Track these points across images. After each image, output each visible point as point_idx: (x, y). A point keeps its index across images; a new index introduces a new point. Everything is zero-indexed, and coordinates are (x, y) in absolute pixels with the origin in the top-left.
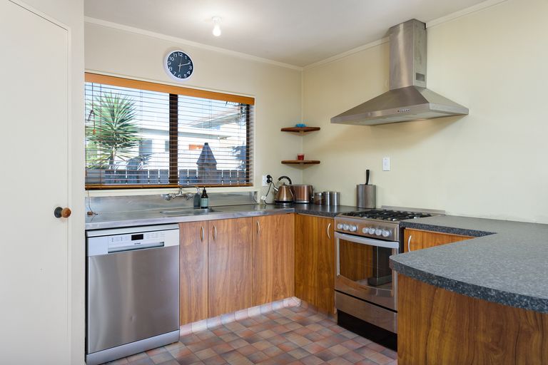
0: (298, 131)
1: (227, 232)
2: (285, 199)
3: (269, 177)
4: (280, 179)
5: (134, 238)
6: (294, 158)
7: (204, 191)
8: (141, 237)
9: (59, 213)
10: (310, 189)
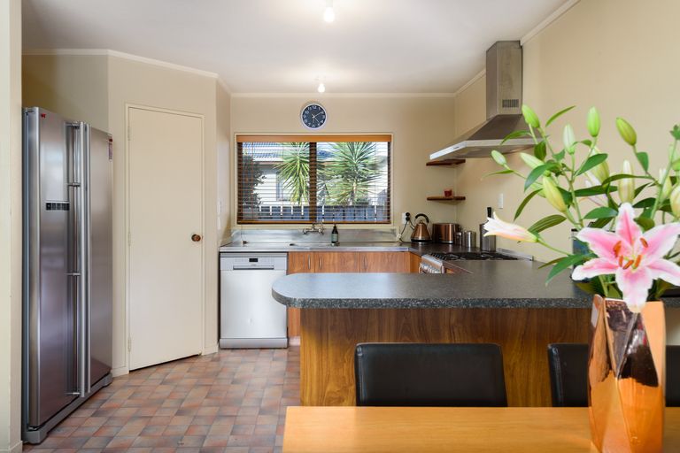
0: (449, 164)
1: (333, 264)
2: (420, 238)
3: (408, 214)
4: (417, 217)
5: (251, 260)
6: (442, 195)
7: (335, 227)
8: (256, 260)
9: (196, 238)
10: (458, 228)
